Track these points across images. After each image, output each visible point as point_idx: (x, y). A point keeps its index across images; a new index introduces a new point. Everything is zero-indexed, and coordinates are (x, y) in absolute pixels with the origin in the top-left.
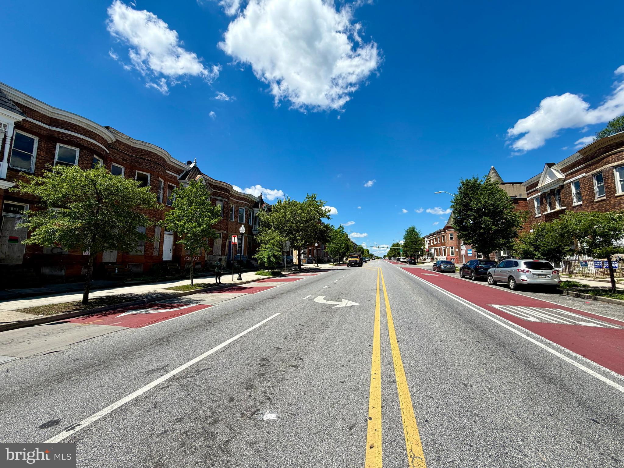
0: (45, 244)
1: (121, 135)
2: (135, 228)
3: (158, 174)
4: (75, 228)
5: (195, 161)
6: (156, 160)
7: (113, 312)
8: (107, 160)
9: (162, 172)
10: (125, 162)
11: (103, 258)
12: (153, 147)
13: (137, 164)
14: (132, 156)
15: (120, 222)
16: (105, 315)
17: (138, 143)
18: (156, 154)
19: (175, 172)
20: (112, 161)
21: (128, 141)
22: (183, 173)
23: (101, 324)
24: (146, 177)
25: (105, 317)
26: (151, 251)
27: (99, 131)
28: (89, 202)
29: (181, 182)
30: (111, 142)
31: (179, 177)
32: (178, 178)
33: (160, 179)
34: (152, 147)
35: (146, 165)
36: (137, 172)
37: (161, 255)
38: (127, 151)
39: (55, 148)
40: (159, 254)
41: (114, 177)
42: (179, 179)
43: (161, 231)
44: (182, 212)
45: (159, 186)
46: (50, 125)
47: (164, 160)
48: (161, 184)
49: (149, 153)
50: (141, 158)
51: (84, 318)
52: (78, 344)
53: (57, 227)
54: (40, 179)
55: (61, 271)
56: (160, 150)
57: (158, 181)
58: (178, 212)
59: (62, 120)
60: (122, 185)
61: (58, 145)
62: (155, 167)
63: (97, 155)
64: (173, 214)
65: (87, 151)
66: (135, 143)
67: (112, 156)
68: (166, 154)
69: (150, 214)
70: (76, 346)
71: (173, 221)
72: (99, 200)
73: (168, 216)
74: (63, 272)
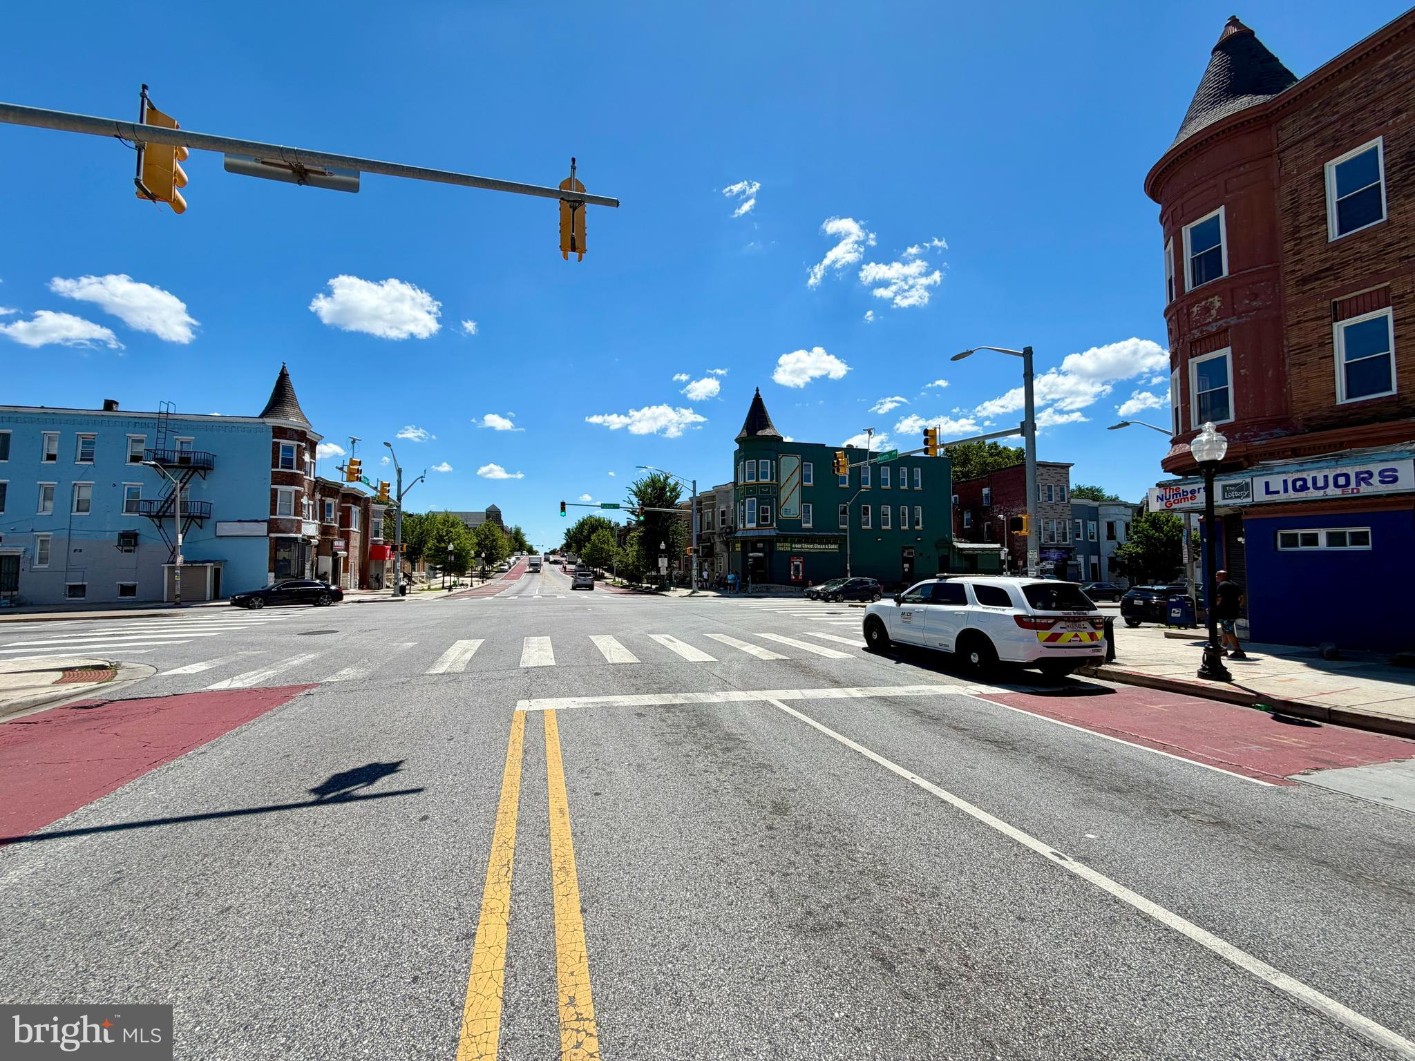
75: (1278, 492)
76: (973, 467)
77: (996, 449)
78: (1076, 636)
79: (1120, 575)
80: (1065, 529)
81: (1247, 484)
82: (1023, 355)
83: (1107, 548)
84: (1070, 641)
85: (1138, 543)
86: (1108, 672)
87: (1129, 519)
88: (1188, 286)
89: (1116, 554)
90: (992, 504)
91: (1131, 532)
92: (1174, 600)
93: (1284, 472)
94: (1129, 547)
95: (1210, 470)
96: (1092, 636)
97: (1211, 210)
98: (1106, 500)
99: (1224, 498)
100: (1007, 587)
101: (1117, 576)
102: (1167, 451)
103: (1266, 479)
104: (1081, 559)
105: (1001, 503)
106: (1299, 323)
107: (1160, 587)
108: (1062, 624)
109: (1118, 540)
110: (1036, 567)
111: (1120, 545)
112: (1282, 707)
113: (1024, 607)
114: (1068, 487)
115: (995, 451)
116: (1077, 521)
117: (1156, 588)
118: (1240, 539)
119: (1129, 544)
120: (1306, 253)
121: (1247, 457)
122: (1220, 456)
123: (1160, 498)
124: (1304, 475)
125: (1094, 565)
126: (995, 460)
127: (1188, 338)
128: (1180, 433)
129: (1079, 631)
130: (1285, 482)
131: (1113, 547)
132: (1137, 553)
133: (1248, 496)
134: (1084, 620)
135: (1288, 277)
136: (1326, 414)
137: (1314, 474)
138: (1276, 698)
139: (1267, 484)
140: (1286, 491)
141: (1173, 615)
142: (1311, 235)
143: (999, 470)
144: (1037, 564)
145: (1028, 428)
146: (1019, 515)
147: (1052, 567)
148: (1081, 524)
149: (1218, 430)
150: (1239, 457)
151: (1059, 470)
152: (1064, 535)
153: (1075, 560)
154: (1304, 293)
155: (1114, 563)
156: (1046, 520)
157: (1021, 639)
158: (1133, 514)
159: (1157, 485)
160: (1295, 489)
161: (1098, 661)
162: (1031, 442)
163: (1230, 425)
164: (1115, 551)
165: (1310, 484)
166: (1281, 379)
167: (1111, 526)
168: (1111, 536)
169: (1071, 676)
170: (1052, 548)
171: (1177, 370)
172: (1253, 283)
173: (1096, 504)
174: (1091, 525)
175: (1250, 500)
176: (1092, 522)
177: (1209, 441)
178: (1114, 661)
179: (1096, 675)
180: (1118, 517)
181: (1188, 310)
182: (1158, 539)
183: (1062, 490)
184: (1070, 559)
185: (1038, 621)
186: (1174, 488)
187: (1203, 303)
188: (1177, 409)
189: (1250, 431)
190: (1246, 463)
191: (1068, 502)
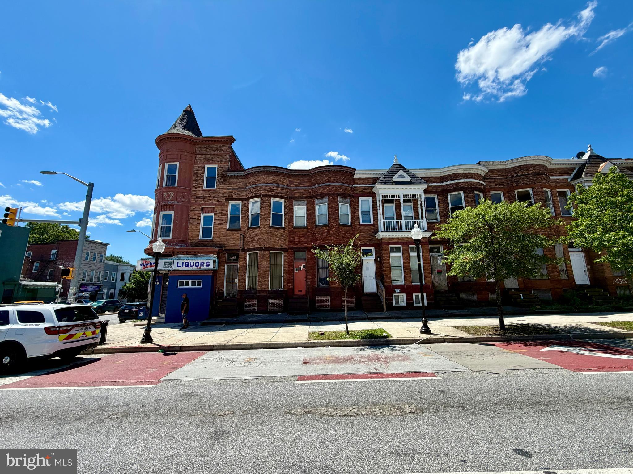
0: (460, 275)
1: (492, 164)
2: (533, 251)
3: (541, 185)
4: (479, 260)
5: (589, 149)
6: (534, 171)
7: (533, 343)
8: (485, 192)
9: (545, 181)
10: (502, 187)
11: (505, 284)
12: (527, 159)
13: (514, 184)
14: (506, 178)
15: (516, 248)
16: (526, 345)
17: (510, 163)
18: (532, 164)
19: (563, 173)
20: (489, 190)
21: (500, 166)
22: (575, 171)
23: (527, 355)
24: (528, 193)
25: (526, 348)
26: (556, 274)
27: (474, 170)
28: (484, 233)
29: (577, 183)
30: (485, 174)
31: (569, 178)
32: (569, 180)
33: (545, 189)
34: (525, 160)
35: (524, 181)
36: (516, 191)
37: (571, 278)
38: (501, 175)
39: (447, 198)
40: (568, 277)
41: (498, 205)
42: (571, 180)
43: (564, 249)
44: (592, 221)
45: (546, 197)
46: (441, 182)
47: (544, 167)
48: (548, 194)
49: (523, 168)
50: (517, 176)
51: (506, 344)
52: (512, 371)
53: (466, 261)
54: (446, 225)
55: (474, 297)
56: (536, 158)
57: (542, 192)
58: (585, 222)
59: (447, 175)
60: (509, 211)
61: (449, 194)
62: (535, 178)
63: (476, 191)
64: (578, 226)
65: (469, 190)
66: (507, 164)
67: (488, 186)
68: (545, 158)
69: (543, 231)
70: (512, 373)
71: (581, 235)
72: (491, 230)
73: (571, 229)
74: (475, 298)
75: (180, 266)
76: (49, 237)
77: (67, 229)
78: (84, 334)
79: (123, 298)
80: (99, 275)
81: (172, 262)
82: (88, 186)
83: (120, 285)
84: (80, 337)
85: (134, 283)
86: (100, 350)
87: (132, 272)
88: (164, 185)
89: (123, 288)
90: (56, 259)
91: (131, 278)
92: (141, 309)
93: (183, 260)
94: (130, 285)
95: (158, 256)
96: (94, 333)
97: (175, 162)
98: (123, 263)
99: (164, 267)
100: (44, 311)
101: (122, 298)
102: (147, 246)
103: (178, 261)
104: (105, 291)
105: (62, 259)
106: (193, 210)
107: (137, 303)
108: (77, 328)
109: (125, 281)
110: (73, 296)
111: (125, 284)
112: (167, 349)
113: (53, 321)
114: (105, 255)
115: (66, 230)
116: (106, 272)
117: (135, 304)
118: (167, 283)
119: (130, 283)
120: (198, 189)
121: (173, 252)
122: (162, 251)
123: (141, 265)
124: (188, 261)
125: (112, 293)
126: (65, 235)
127: (161, 204)
128: (153, 239)
129: (86, 331)
130: (183, 263)
131: (122, 285)
132: (132, 288)
133: (171, 267)
134: (90, 325)
135: (193, 195)
136: (196, 241)
137: (191, 261)
138: (165, 346)
139: (178, 263)
140: (183, 266)
141: (140, 315)
142: (200, 184)
143: (66, 241)
144: (75, 295)
145: (83, 222)
146: (68, 268)
147: (88, 295)
148: (108, 273)
149: (163, 241)
150: (171, 252)
151: (102, 246)
152: (99, 278)
153: (102, 291)
154: (196, 201)
155: (121, 292)
156: (89, 270)
157: (46, 342)
158: (134, 270)
159: (141, 259)
160: (185, 266)
161: (95, 345)
162: (84, 229)
163: (170, 240)
164: (123, 286)
165: (189, 265)
166: (186, 227)
167: (123, 275)
168: (122, 279)
169: (79, 356)
170: (90, 285)
171: (156, 214)
172: (184, 192)
173: (118, 264)
174: (114, 274)
175: (172, 268)
176: (114, 273)
177: (159, 245)
178: (105, 343)
179: (93, 353)
180: (128, 271)
181: (163, 193)
182: (143, 282)
183: (101, 256)
184: (100, 290)
185: (61, 329)
186: (147, 261)
187: (168, 193)
188: (153, 230)
189: (175, 243)
190: (173, 255)
191: (104, 262)
